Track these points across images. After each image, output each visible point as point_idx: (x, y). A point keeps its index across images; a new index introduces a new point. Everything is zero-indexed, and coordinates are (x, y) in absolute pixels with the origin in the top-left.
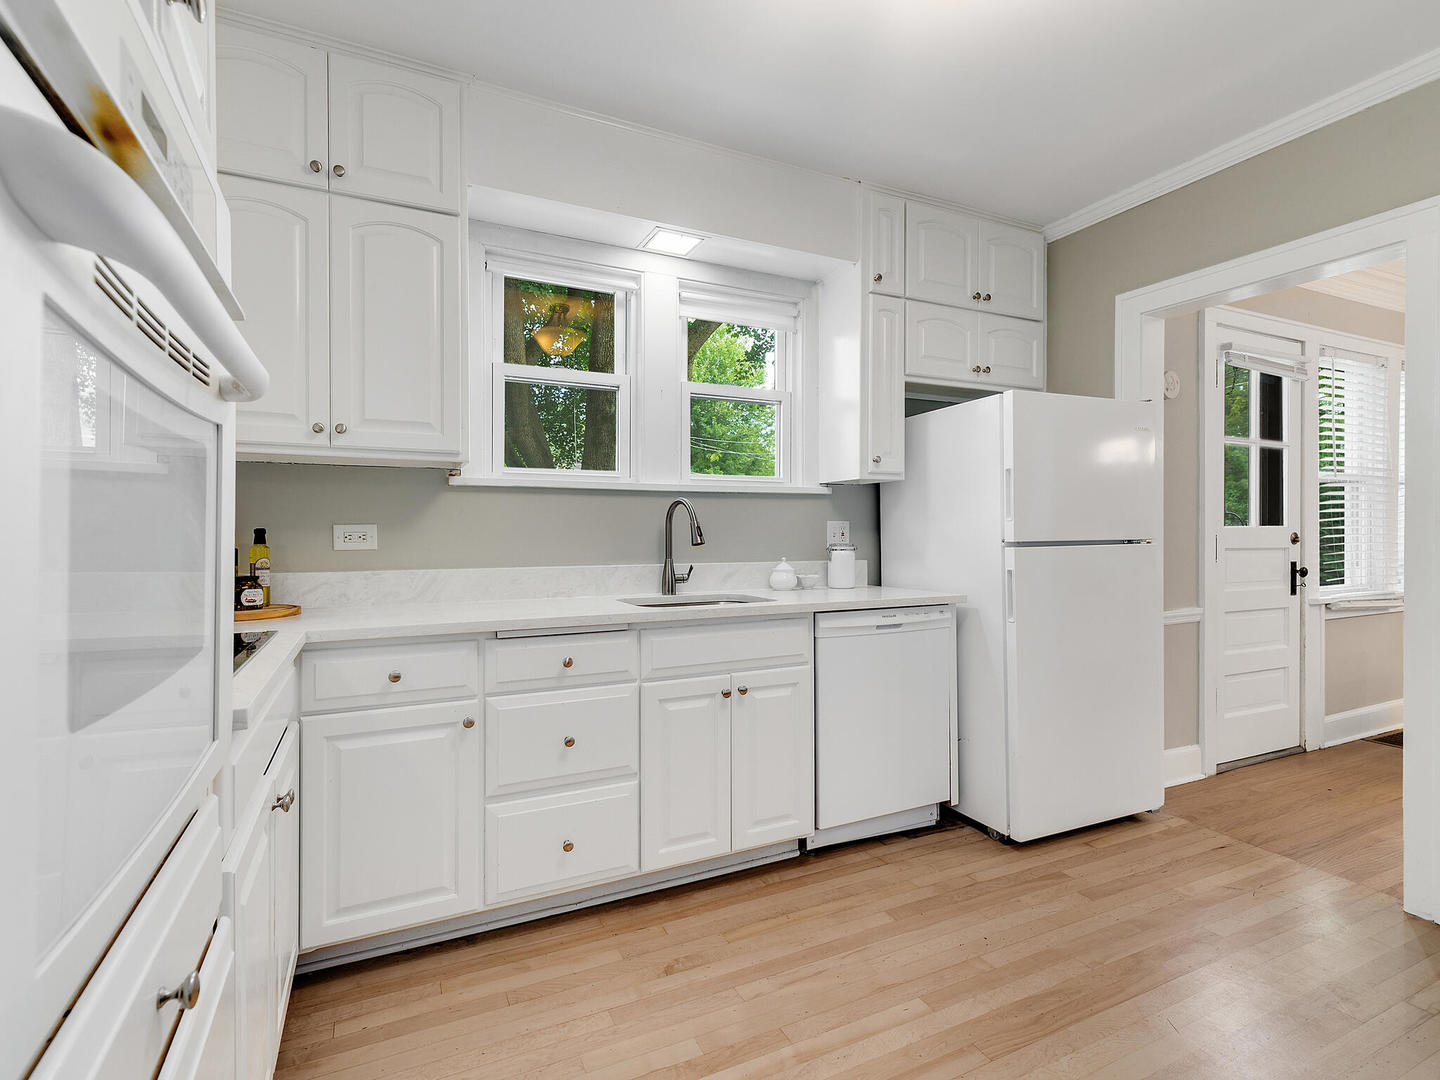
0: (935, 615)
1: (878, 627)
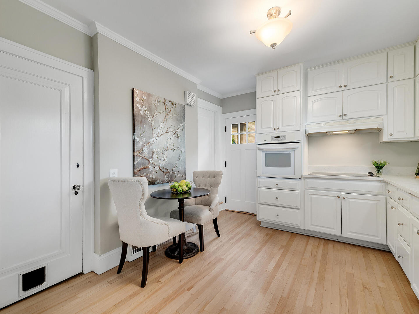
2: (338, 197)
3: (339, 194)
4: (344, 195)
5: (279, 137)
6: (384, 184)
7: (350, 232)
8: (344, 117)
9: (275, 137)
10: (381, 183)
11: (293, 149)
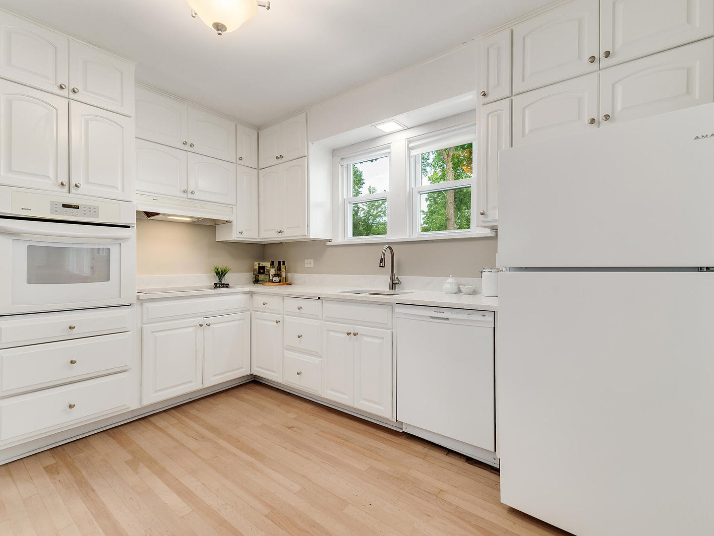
0: (477, 317)
1: (432, 317)
2: (201, 325)
3: (200, 320)
4: (207, 321)
5: (77, 207)
6: (248, 295)
7: (215, 375)
8: (190, 196)
9: (64, 206)
10: (246, 295)
11: (119, 241)
